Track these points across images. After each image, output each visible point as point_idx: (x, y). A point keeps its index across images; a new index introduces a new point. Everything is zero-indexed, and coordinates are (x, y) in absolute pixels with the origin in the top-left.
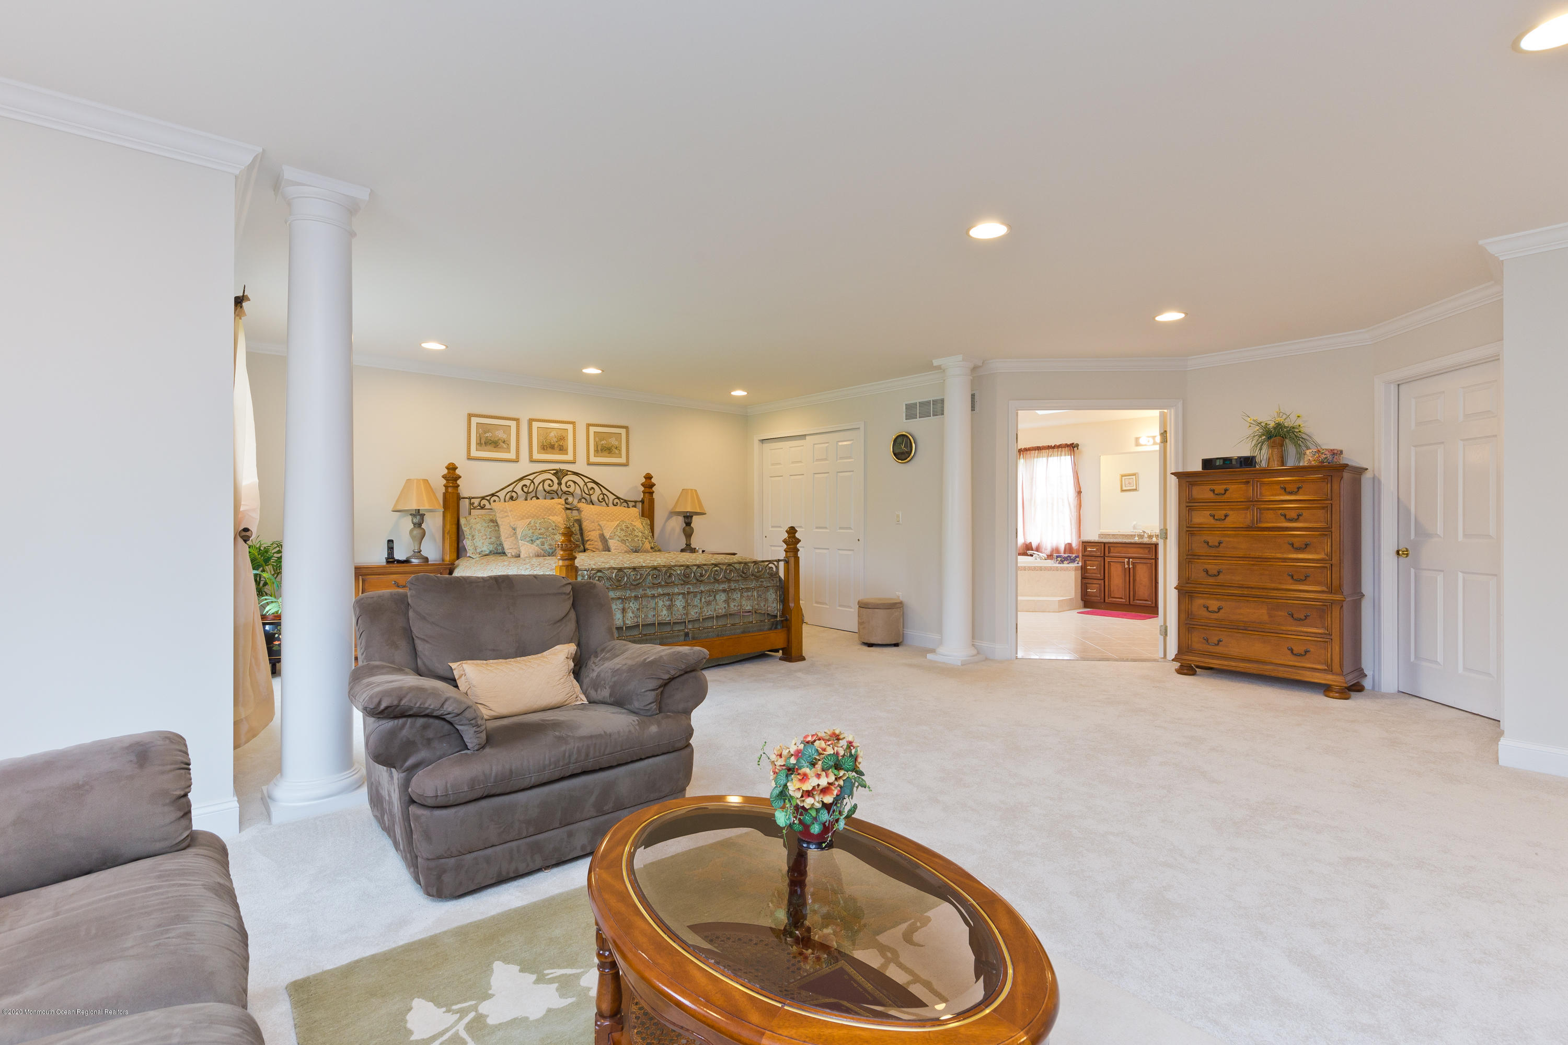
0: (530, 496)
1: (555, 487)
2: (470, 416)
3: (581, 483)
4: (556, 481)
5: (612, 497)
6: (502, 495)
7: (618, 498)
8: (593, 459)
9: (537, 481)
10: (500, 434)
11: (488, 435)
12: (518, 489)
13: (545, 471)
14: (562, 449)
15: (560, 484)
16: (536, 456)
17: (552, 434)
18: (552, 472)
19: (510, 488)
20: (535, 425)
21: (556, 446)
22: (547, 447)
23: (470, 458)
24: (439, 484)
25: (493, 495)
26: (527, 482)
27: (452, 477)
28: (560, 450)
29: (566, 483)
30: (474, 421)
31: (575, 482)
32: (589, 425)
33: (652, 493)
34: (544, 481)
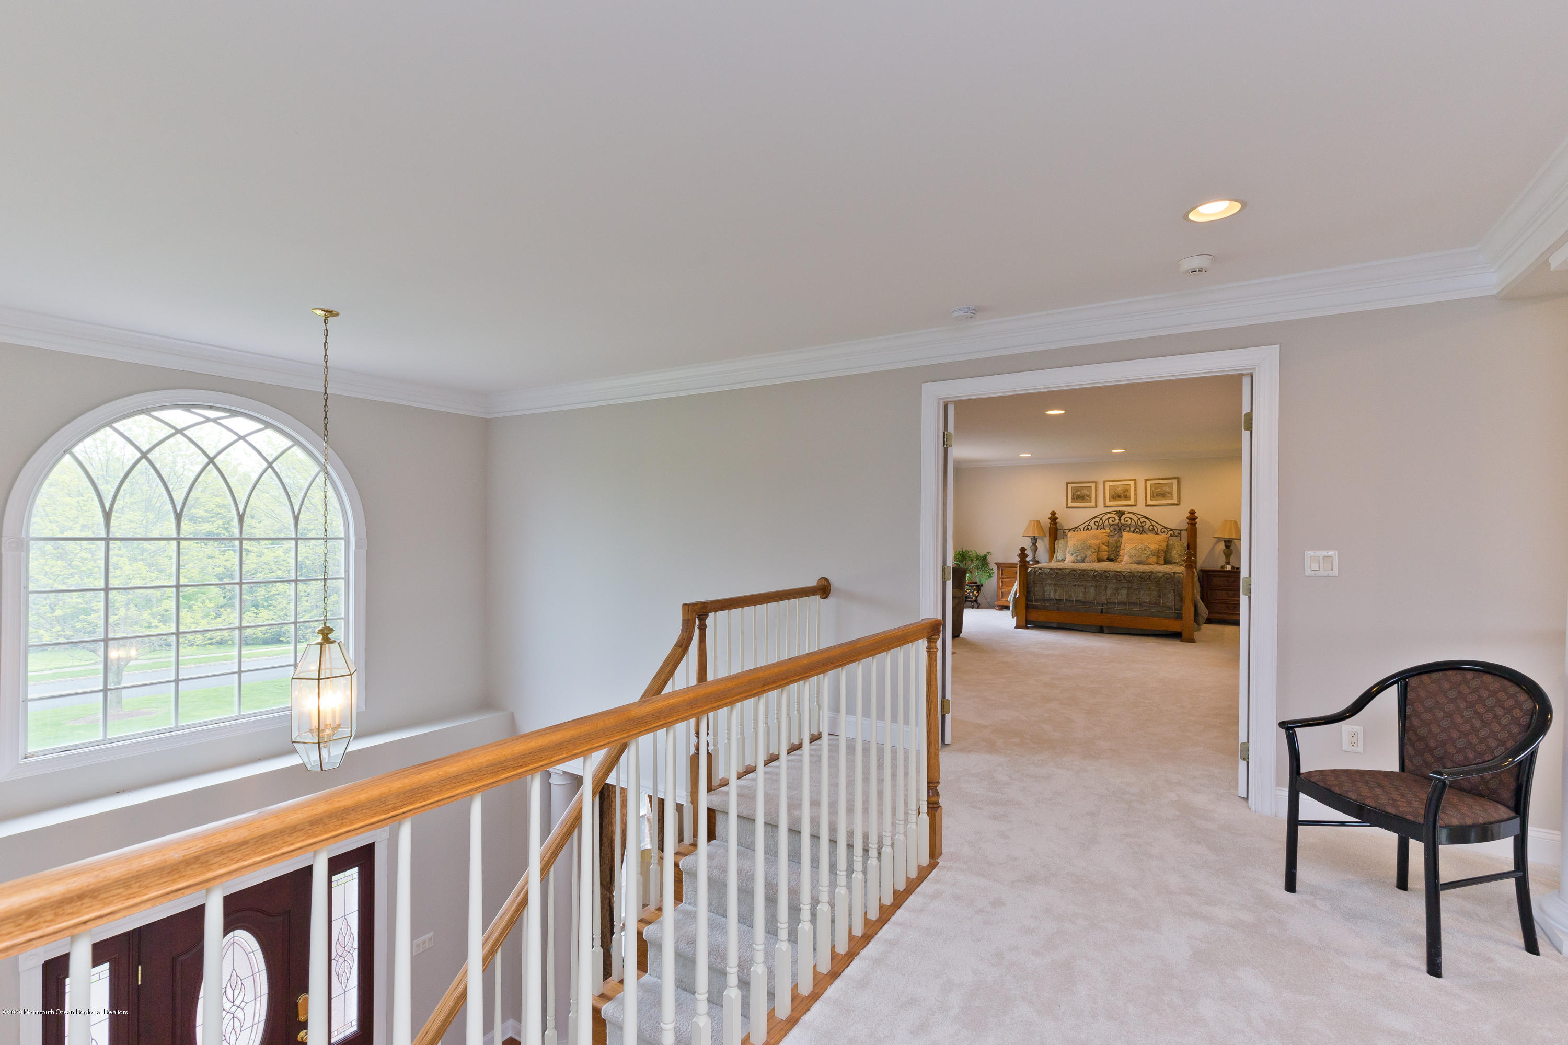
0: (1099, 528)
1: (1117, 521)
2: (1067, 484)
3: (1136, 519)
4: (1117, 518)
5: (1160, 528)
6: (1082, 527)
7: (1165, 528)
8: (1149, 502)
9: (1104, 519)
10: (1086, 492)
11: (1078, 493)
12: (1092, 523)
13: (1109, 512)
14: (1127, 497)
15: (1120, 520)
16: (1108, 503)
17: (1119, 489)
18: (1114, 513)
19: (1087, 523)
20: (1107, 484)
21: (1122, 496)
22: (1116, 496)
23: (1068, 507)
24: (1046, 522)
25: (1076, 528)
26: (1098, 520)
27: (1053, 518)
28: (1125, 498)
29: (1125, 519)
30: (1070, 486)
31: (1131, 519)
32: (1146, 480)
33: (1194, 524)
34: (1109, 518)
